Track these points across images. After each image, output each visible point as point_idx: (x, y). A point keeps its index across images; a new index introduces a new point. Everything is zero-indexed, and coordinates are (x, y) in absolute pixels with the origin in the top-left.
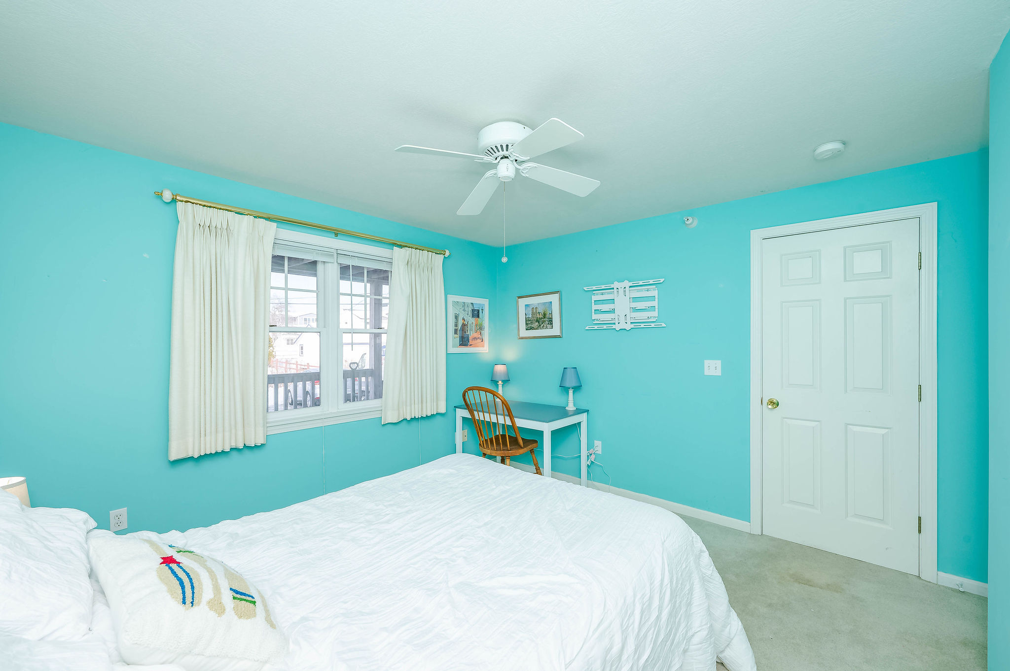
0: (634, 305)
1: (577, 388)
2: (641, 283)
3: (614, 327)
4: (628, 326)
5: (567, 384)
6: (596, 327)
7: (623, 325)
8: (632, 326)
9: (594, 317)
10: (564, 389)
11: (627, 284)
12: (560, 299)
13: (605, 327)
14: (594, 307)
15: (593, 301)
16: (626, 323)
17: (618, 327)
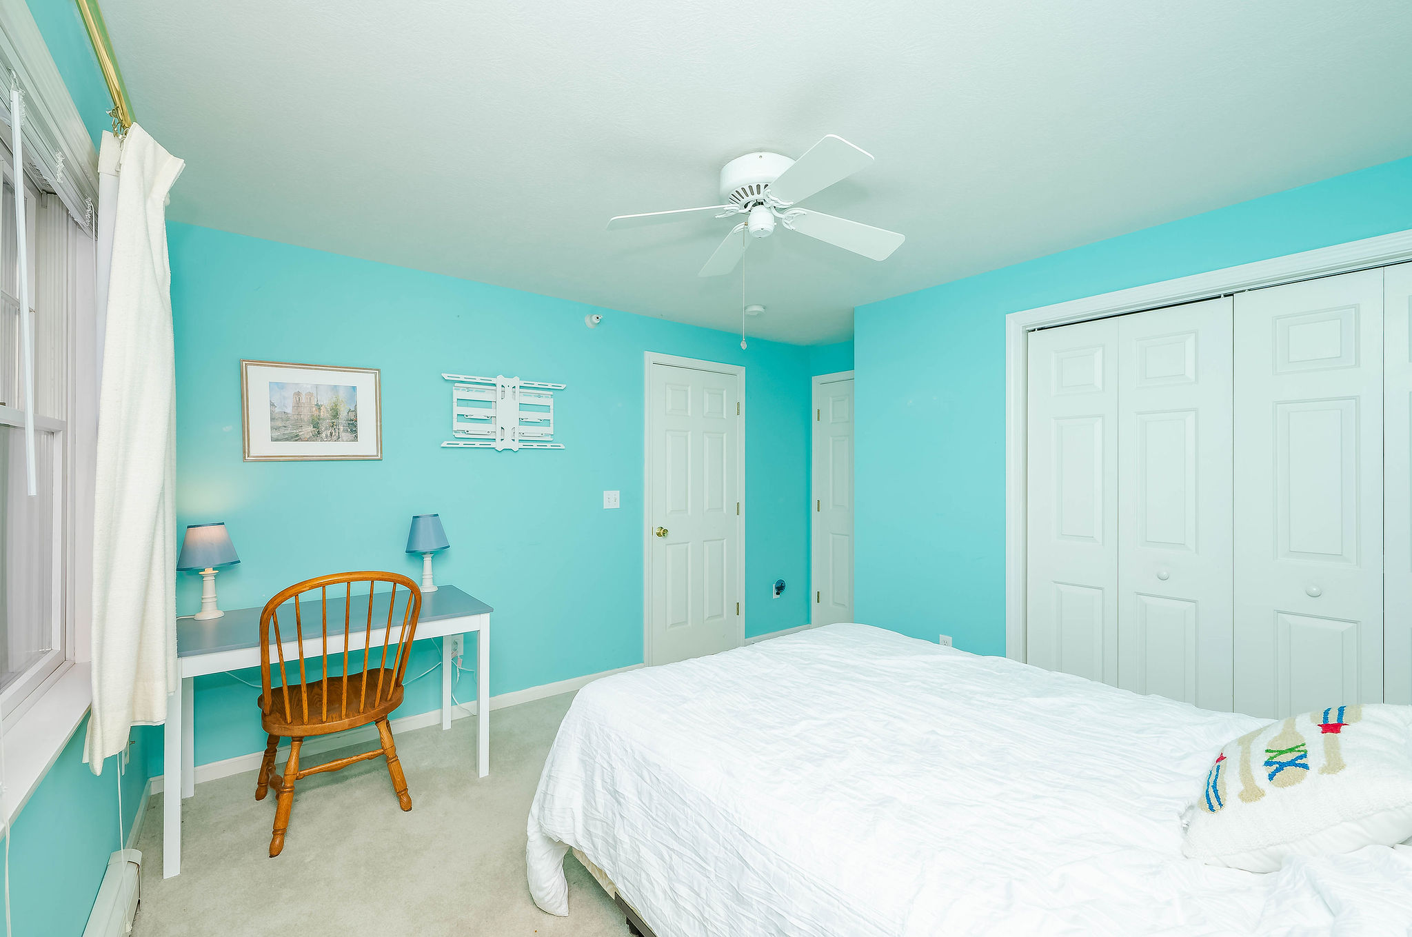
0: (524, 415)
1: (440, 552)
2: (536, 385)
3: (493, 445)
4: (516, 446)
5: (420, 548)
6: (461, 444)
7: (507, 444)
8: (521, 445)
9: (457, 426)
10: (414, 554)
11: (517, 382)
12: (379, 385)
13: (477, 444)
14: (457, 410)
15: (455, 400)
16: (514, 440)
17: (499, 446)
